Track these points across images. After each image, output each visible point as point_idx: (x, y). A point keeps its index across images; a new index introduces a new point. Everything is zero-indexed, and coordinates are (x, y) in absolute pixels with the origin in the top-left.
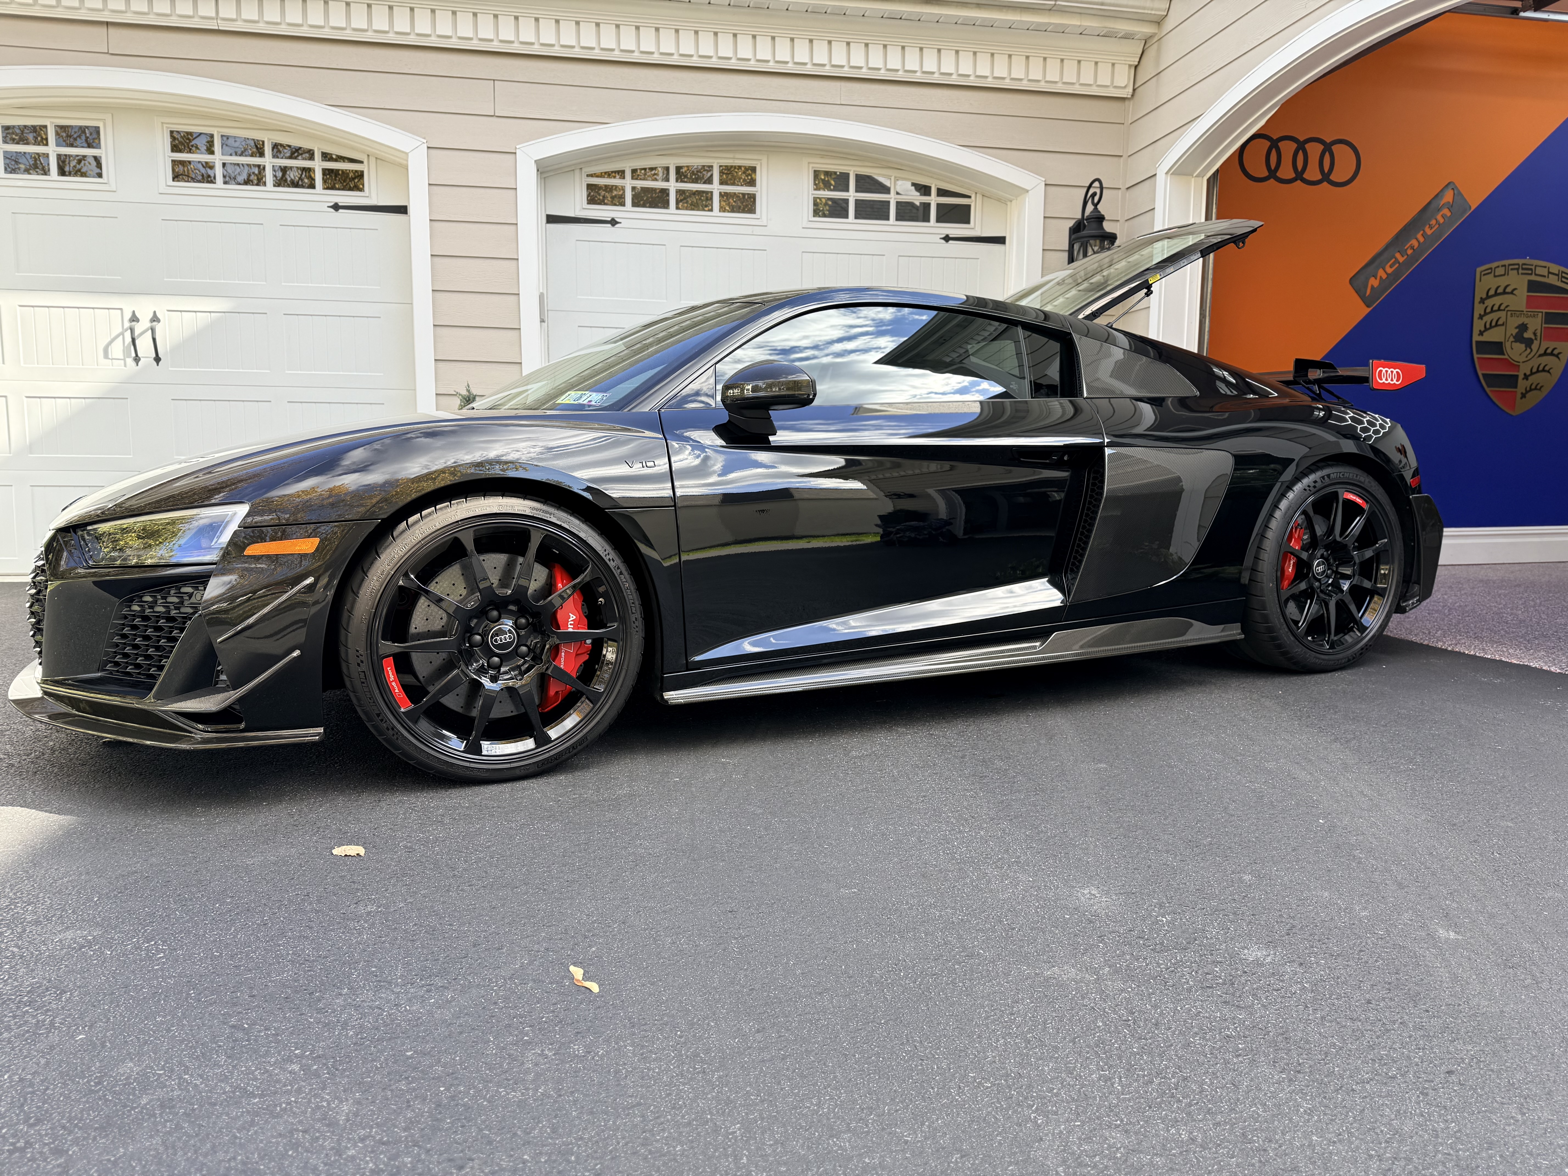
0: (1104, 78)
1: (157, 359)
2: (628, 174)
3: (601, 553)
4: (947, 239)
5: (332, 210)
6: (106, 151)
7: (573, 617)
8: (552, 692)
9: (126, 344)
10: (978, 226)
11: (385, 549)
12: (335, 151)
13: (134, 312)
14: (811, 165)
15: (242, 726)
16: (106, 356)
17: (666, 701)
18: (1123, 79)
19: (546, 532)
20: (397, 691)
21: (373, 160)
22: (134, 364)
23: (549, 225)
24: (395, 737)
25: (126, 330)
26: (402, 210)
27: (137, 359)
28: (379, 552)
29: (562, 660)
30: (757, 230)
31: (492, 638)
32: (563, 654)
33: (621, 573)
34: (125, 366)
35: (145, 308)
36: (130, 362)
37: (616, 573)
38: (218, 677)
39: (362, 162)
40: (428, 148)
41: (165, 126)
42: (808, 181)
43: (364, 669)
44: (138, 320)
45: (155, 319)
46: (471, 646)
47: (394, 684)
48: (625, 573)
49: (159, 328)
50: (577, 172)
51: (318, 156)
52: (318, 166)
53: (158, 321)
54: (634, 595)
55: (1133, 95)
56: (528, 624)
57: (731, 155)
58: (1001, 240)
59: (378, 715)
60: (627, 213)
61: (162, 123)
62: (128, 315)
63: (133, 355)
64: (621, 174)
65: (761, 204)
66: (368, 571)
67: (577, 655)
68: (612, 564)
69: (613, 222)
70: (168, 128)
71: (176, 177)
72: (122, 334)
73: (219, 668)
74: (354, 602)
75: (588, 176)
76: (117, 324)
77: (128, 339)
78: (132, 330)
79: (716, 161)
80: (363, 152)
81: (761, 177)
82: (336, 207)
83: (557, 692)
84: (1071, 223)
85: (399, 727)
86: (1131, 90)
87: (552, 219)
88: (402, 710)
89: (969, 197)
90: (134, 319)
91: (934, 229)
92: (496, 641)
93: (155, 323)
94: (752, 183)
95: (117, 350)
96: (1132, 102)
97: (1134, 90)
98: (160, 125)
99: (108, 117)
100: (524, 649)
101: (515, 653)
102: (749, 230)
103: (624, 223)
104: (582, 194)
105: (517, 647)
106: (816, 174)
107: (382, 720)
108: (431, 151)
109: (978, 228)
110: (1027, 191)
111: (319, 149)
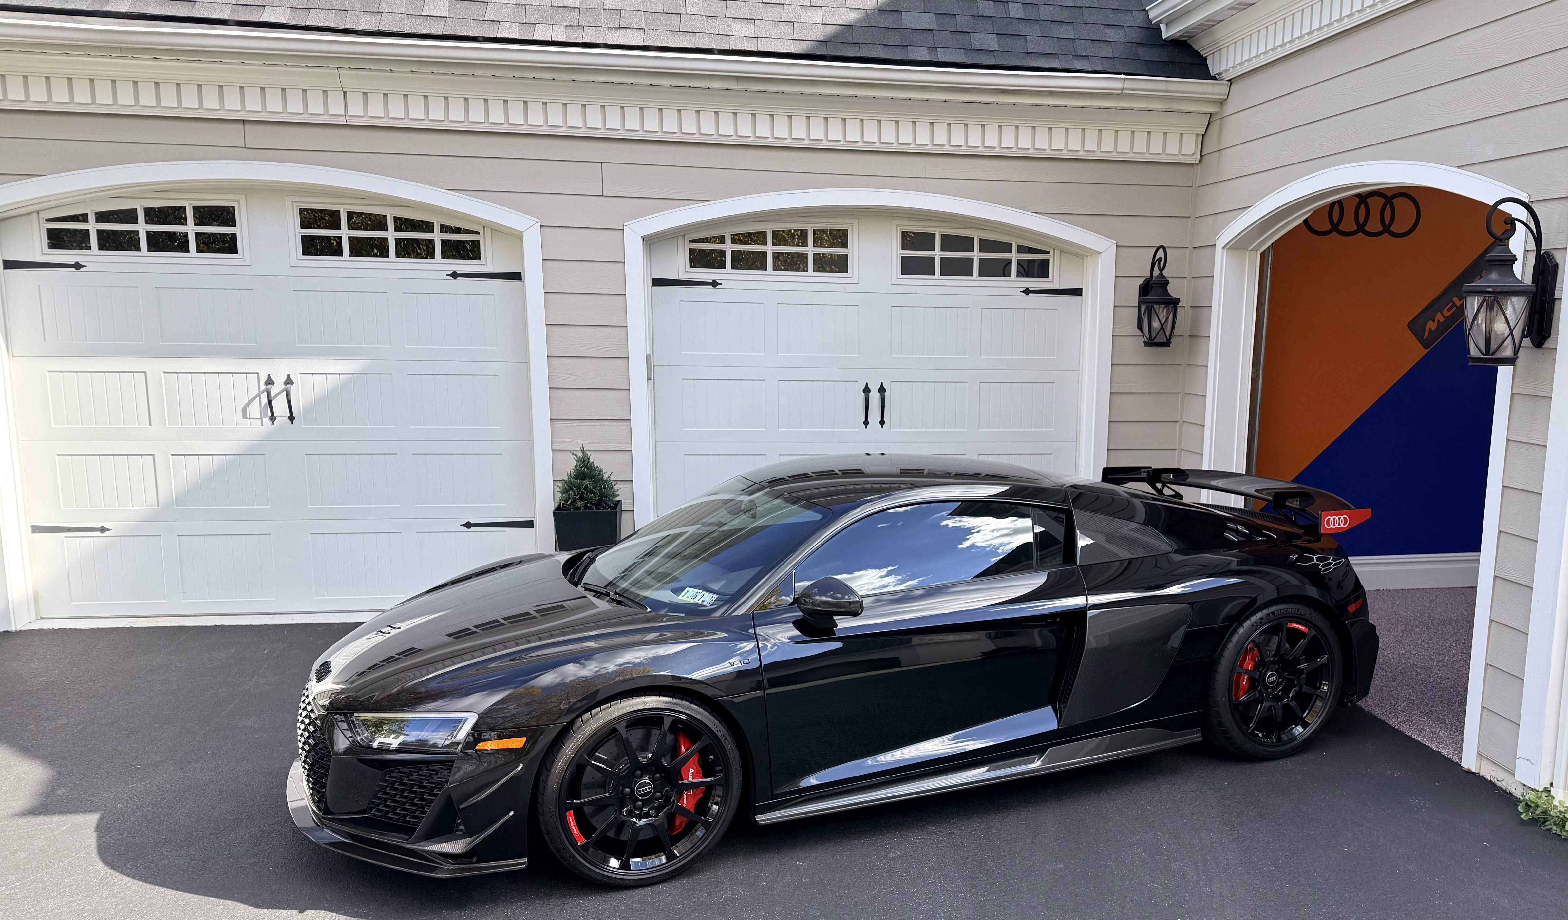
0: (1173, 148)
1: (292, 418)
2: (728, 240)
3: (711, 727)
4: (1027, 291)
5: (450, 278)
6: (241, 230)
7: (692, 771)
8: (678, 823)
9: (263, 405)
10: (1054, 280)
11: (568, 740)
12: (454, 224)
13: (269, 375)
14: (899, 228)
15: (474, 860)
16: (245, 416)
17: (757, 822)
18: (1190, 149)
19: (674, 718)
20: (575, 832)
21: (488, 231)
22: (270, 423)
23: (653, 287)
24: (575, 862)
25: (263, 392)
26: (517, 276)
27: (273, 418)
28: (564, 742)
29: (685, 800)
30: (849, 288)
31: (637, 789)
32: (685, 796)
33: (726, 739)
34: (262, 424)
35: (279, 370)
36: (266, 420)
37: (722, 740)
38: (457, 827)
39: (478, 233)
40: (541, 226)
41: (295, 205)
42: (896, 242)
43: (554, 820)
44: (273, 383)
45: (289, 381)
46: (623, 795)
47: (573, 827)
48: (729, 738)
49: (292, 389)
50: (680, 239)
51: (437, 228)
52: (437, 237)
53: (292, 383)
54: (735, 752)
55: (1200, 160)
56: (661, 777)
57: (824, 220)
58: (1078, 292)
59: (564, 849)
60: (727, 275)
61: (292, 202)
62: (264, 379)
63: (270, 415)
64: (722, 240)
65: (853, 264)
66: (557, 755)
67: (695, 795)
68: (719, 734)
69: (715, 284)
70: (297, 206)
71: (306, 252)
72: (259, 395)
73: (458, 822)
74: (548, 776)
75: (690, 241)
76: (254, 387)
77: (265, 400)
78: (269, 394)
79: (810, 226)
80: (479, 224)
81: (853, 239)
82: (455, 275)
83: (681, 823)
84: (1141, 281)
85: (577, 856)
86: (1198, 157)
87: (657, 282)
88: (579, 844)
89: (1049, 253)
90: (270, 382)
91: (1015, 283)
92: (640, 791)
93: (289, 386)
94: (845, 245)
95: (255, 410)
96: (1199, 167)
97: (1201, 156)
98: (290, 204)
99: (242, 199)
100: (658, 794)
101: (653, 798)
102: (841, 288)
103: (725, 285)
104: (684, 259)
105: (654, 793)
106: (904, 235)
107: (566, 852)
108: (544, 229)
109: (1056, 281)
110: (1100, 253)
111: (438, 222)
